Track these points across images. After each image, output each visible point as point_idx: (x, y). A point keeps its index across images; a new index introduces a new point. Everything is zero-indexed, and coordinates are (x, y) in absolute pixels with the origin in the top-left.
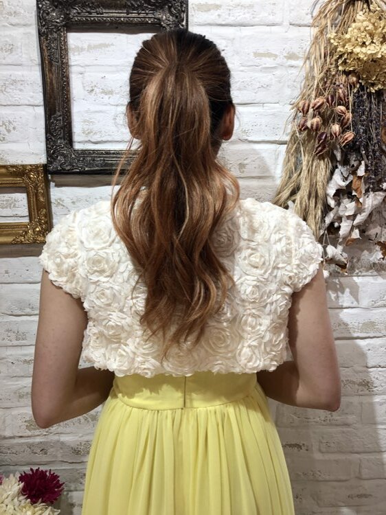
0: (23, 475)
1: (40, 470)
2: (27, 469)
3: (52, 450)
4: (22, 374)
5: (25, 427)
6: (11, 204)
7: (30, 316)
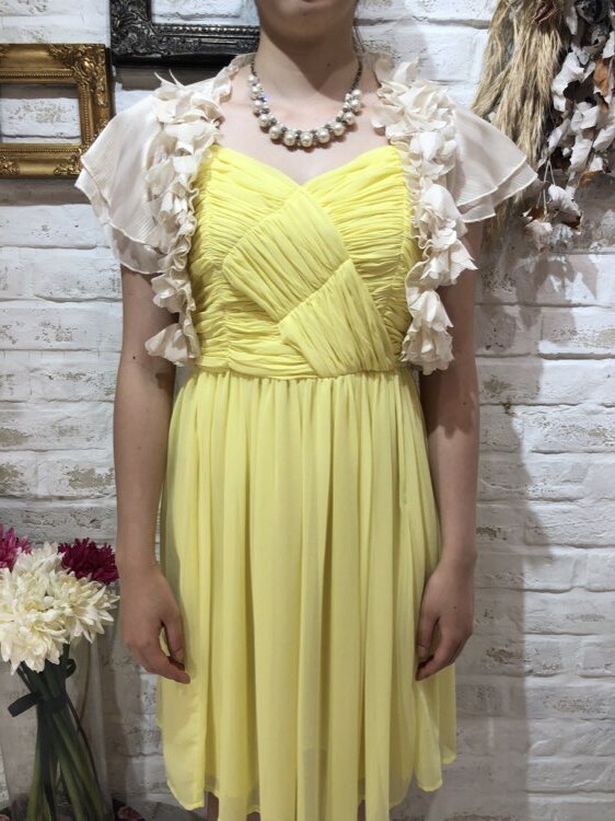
0: (64, 545)
1: (90, 540)
3: (108, 521)
4: (65, 397)
5: (68, 483)
6: (53, 116)
7: (79, 301)
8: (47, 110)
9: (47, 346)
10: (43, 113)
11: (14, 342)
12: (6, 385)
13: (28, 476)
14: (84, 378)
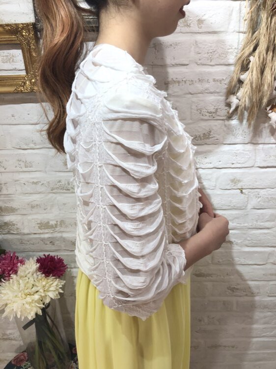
0: (39, 258)
1: (50, 255)
2: (41, 254)
3: (57, 242)
4: (32, 192)
5: (37, 227)
6: (10, 60)
7: (34, 149)
8: (7, 56)
9: (21, 170)
10: (5, 58)
11: (5, 169)
12: (4, 188)
13: (19, 225)
14: (40, 184)
